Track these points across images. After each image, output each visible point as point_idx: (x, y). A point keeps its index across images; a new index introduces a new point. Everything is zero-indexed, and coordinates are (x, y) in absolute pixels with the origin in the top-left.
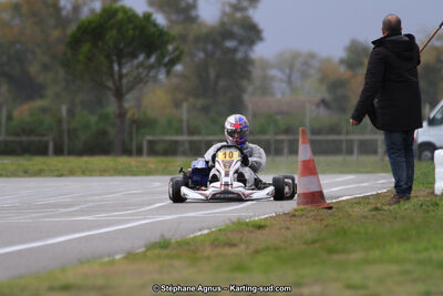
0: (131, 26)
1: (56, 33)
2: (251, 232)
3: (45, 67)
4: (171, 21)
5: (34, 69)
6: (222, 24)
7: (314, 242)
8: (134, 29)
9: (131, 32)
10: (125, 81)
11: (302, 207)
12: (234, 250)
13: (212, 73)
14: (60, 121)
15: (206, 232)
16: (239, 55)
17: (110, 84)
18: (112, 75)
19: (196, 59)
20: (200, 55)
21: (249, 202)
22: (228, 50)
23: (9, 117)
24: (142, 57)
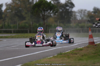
1: (28, 6)
2: (79, 51)
3: (26, 13)
4: (54, 3)
5: (23, 13)
6: (66, 3)
7: (95, 53)
10: (45, 16)
11: (90, 45)
12: (77, 55)
13: (63, 14)
14: (30, 25)
15: (69, 51)
16: (70, 10)
17: (42, 17)
18: (42, 15)
19: (60, 11)
20: (61, 10)
21: (77, 44)
22: (67, 9)
23: (19, 25)
24: (49, 11)
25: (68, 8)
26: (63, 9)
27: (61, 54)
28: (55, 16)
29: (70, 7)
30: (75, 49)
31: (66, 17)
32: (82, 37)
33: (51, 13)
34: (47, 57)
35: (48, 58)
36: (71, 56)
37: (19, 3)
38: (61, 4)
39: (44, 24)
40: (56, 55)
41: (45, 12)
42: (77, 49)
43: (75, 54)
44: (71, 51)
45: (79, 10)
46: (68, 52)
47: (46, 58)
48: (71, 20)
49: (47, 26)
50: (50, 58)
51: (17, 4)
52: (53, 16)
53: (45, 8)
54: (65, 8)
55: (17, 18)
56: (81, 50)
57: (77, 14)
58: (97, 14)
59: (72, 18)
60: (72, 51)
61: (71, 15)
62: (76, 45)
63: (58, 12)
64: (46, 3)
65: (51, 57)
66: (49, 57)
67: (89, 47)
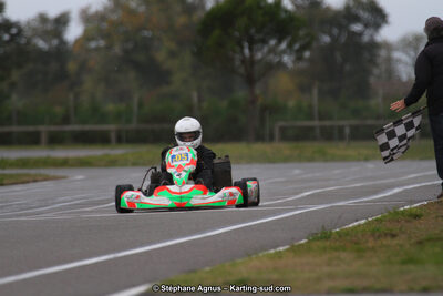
0: (260, 12)
1: (181, 20)
2: (407, 221)
3: (172, 54)
4: (297, 6)
5: (161, 56)
6: (347, 8)
8: (264, 15)
9: (261, 18)
10: (256, 68)
12: (395, 241)
13: (338, 57)
15: (363, 221)
16: (366, 38)
17: (242, 70)
18: (243, 61)
19: (323, 44)
20: (326, 39)
21: (396, 190)
22: (354, 34)
23: (141, 105)
24: (273, 42)
25: (357, 27)
26: (335, 31)
27: (325, 235)
28: (302, 65)
29: (367, 26)
30: (390, 213)
31: (347, 67)
32: (421, 159)
33: (284, 52)
34: (264, 248)
35: (266, 253)
36: (371, 243)
37: (142, 9)
38: (328, 9)
39: (253, 101)
40: (303, 241)
41: (255, 47)
42: (396, 213)
43: (386, 235)
44: (368, 223)
46: (355, 227)
47: (261, 255)
48: (372, 80)
49: (264, 109)
50: (276, 253)
51: (131, 13)
52: (290, 65)
53: (253, 31)
54: (342, 27)
55: (132, 75)
56: (415, 216)
57: (397, 55)
59: (376, 71)
60: (377, 220)
61: (373, 61)
62: (391, 196)
63: (314, 45)
64: (259, 7)
65: (281, 249)
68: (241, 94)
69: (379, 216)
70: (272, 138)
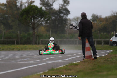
0: (36, 10)
1: (16, 12)
2: (74, 66)
3: (13, 21)
4: (46, 9)
5: (10, 21)
6: (60, 10)
7: (93, 69)
8: (37, 11)
9: (36, 12)
10: (35, 25)
12: (71, 71)
13: (57, 23)
14: (18, 35)
15: (63, 66)
16: (64, 18)
17: (31, 26)
18: (32, 23)
19: (52, 19)
20: (54, 18)
21: (72, 58)
23: (4, 34)
24: (40, 18)
26: (56, 16)
27: (53, 70)
28: (47, 24)
29: (64, 15)
30: (70, 64)
31: (59, 25)
32: (78, 50)
33: (42, 21)
36: (65, 72)
37: (5, 9)
38: (54, 10)
39: (34, 34)
40: (47, 71)
41: (35, 20)
42: (72, 64)
43: (69, 70)
45: (74, 18)
47: (36, 74)
48: (66, 29)
49: (37, 36)
52: (44, 24)
53: (34, 15)
54: (58, 15)
55: (2, 26)
56: (76, 65)
57: (72, 22)
58: (95, 22)
59: (67, 27)
60: (66, 66)
61: (66, 24)
62: (70, 59)
63: (51, 19)
64: (36, 9)
65: (41, 73)
66: (39, 73)
67: (86, 61)
68: (31, 32)
69: (67, 65)
70: (39, 44)
